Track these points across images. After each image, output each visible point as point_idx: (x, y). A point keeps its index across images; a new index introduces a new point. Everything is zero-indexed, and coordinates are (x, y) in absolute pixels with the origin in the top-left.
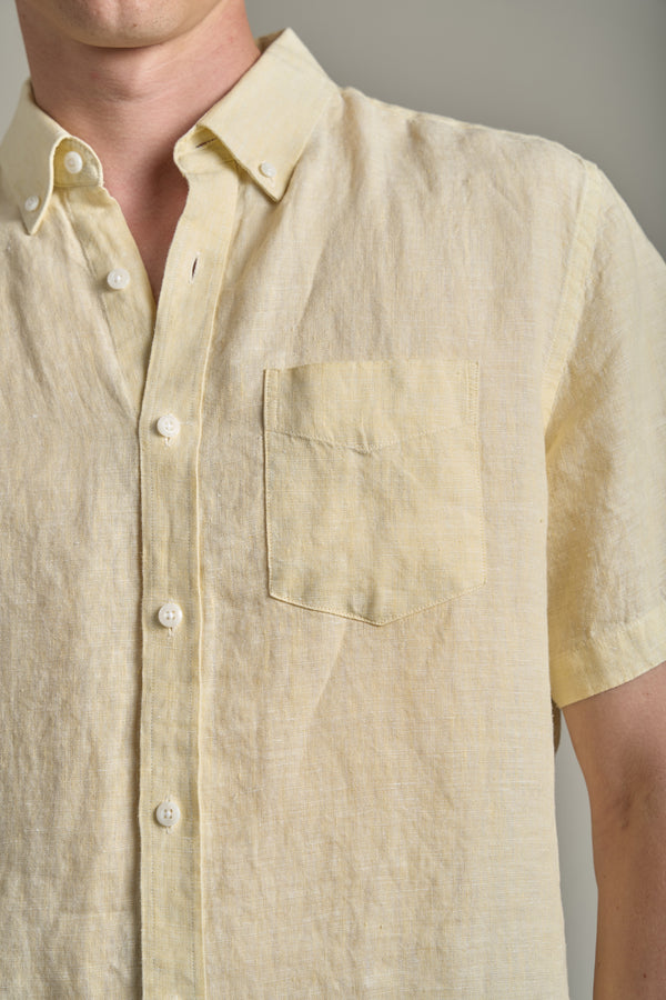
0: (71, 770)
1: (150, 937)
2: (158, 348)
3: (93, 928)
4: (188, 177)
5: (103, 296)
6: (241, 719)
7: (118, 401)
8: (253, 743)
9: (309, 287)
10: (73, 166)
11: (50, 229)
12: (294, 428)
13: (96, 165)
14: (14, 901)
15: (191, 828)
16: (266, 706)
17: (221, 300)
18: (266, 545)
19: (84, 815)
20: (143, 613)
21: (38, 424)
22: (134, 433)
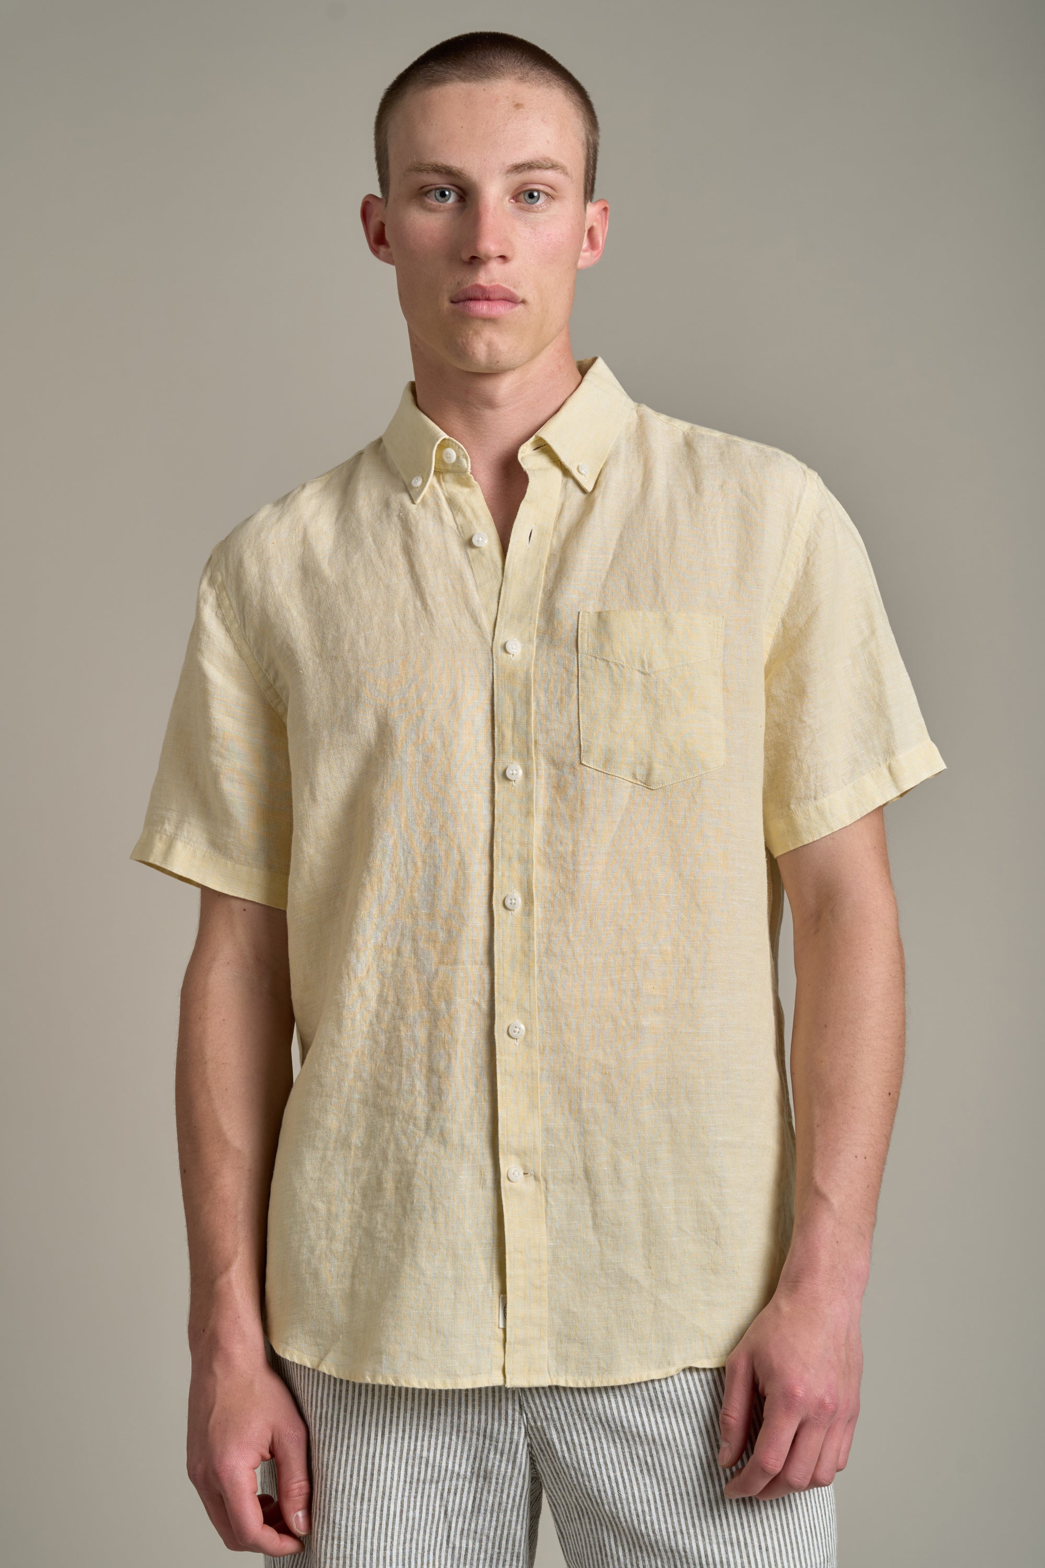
0: (446, 871)
1: (501, 981)
2: (505, 592)
3: (462, 975)
4: (528, 472)
5: (469, 550)
6: (561, 843)
7: (479, 627)
8: (569, 859)
9: (611, 557)
10: (449, 458)
11: (430, 501)
12: (599, 653)
13: (466, 459)
14: (406, 960)
15: (528, 911)
16: (578, 836)
17: (549, 560)
18: (579, 730)
19: (456, 901)
20: (495, 771)
21: (423, 639)
22: (490, 650)
